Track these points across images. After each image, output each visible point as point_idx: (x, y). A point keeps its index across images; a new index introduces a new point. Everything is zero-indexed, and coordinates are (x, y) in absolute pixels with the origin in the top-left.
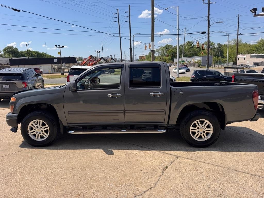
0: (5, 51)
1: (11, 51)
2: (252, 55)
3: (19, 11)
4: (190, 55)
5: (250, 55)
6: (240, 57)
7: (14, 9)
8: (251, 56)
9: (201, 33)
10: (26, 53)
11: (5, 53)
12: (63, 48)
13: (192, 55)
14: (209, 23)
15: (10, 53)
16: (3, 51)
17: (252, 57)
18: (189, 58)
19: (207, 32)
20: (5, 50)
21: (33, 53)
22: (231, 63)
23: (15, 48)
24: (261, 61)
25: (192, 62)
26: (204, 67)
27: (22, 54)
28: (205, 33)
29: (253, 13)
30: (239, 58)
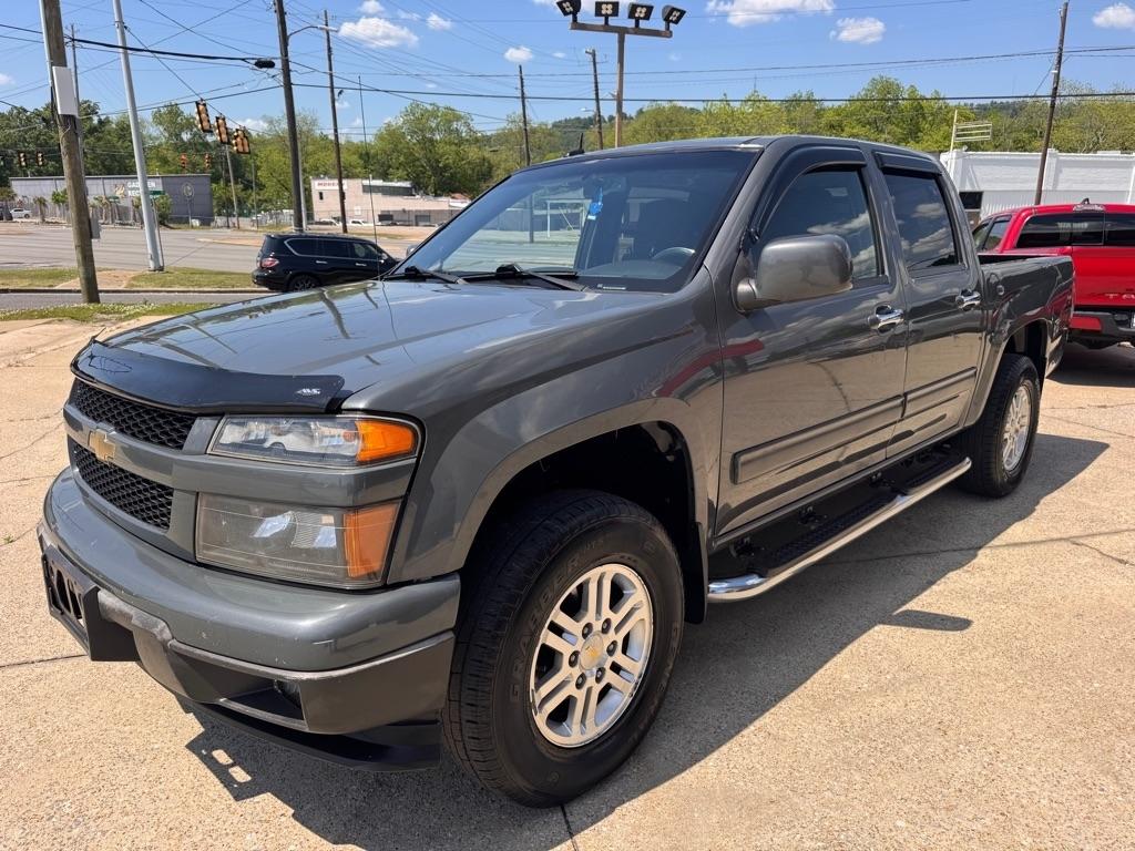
2: (366, 182)
4: (94, 166)
5: (359, 181)
6: (328, 188)
8: (364, 186)
9: (256, 64)
13: (104, 166)
14: (282, 23)
17: (369, 189)
18: (95, 181)
19: (278, 64)
22: (285, 211)
24: (400, 208)
25: (124, 203)
26: (182, 226)
28: (270, 65)
29: (566, 13)
30: (321, 194)
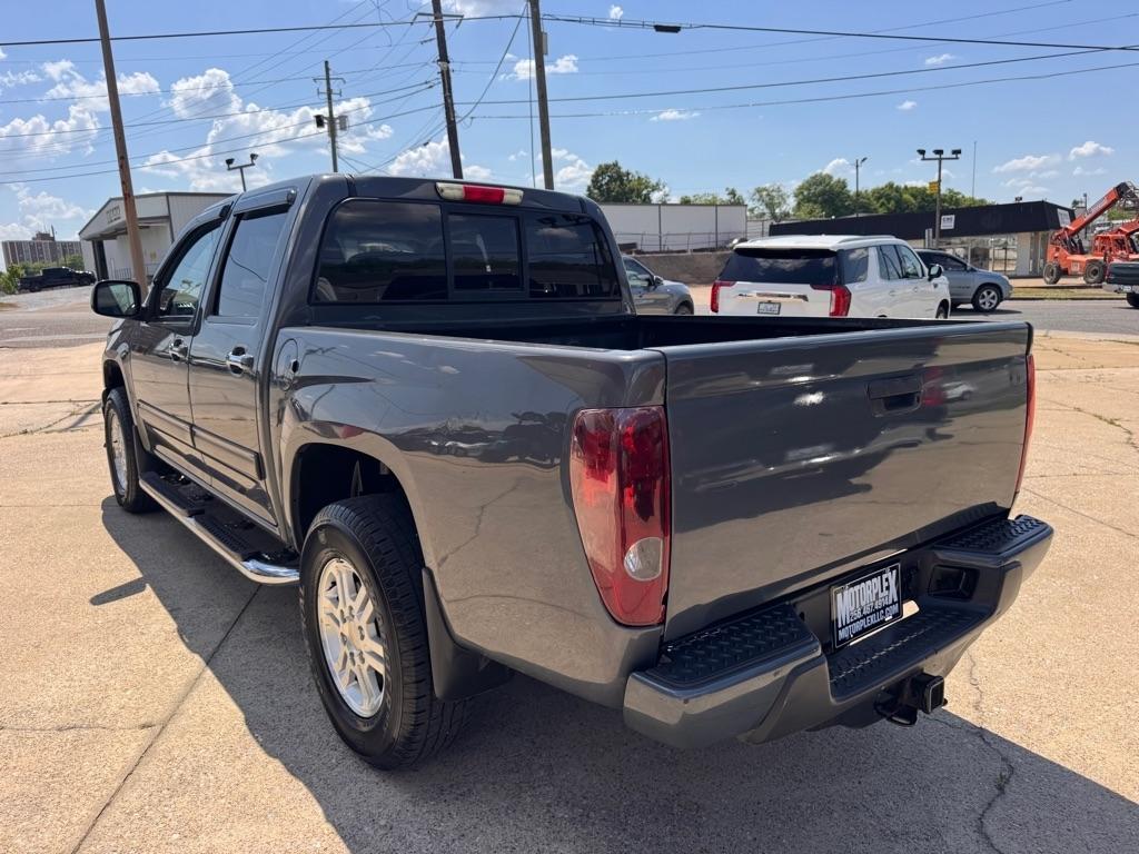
0: (801, 197)
1: (823, 193)
3: (676, 29)
7: (659, 28)
10: (878, 199)
11: (799, 204)
12: (957, 158)
15: (815, 202)
16: (796, 196)
20: (802, 193)
21: (906, 196)
23: (839, 181)
27: (860, 202)
